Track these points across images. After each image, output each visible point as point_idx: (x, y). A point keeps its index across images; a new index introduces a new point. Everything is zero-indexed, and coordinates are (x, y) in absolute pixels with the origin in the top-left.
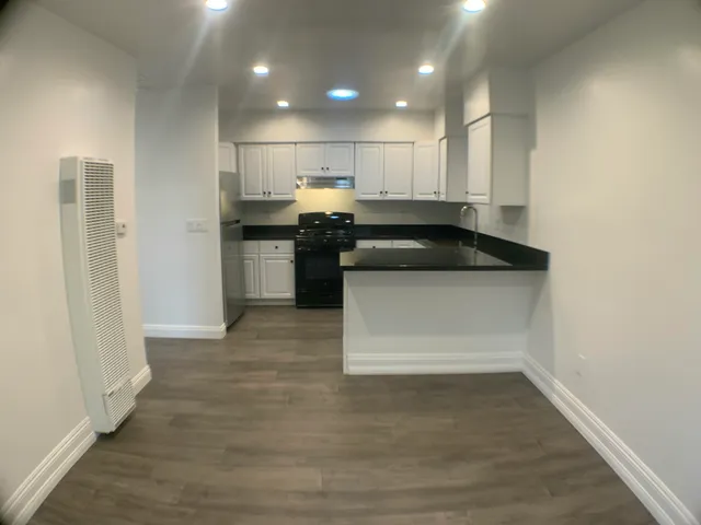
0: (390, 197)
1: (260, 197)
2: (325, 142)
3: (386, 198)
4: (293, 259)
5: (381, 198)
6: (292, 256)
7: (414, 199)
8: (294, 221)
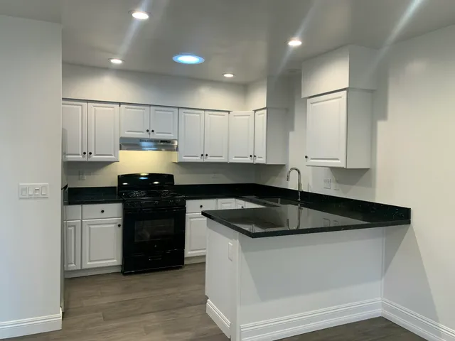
0: (209, 159)
1: (80, 158)
2: (150, 105)
3: (206, 161)
4: (121, 223)
5: (202, 161)
6: (120, 220)
7: (231, 161)
8: (114, 183)
